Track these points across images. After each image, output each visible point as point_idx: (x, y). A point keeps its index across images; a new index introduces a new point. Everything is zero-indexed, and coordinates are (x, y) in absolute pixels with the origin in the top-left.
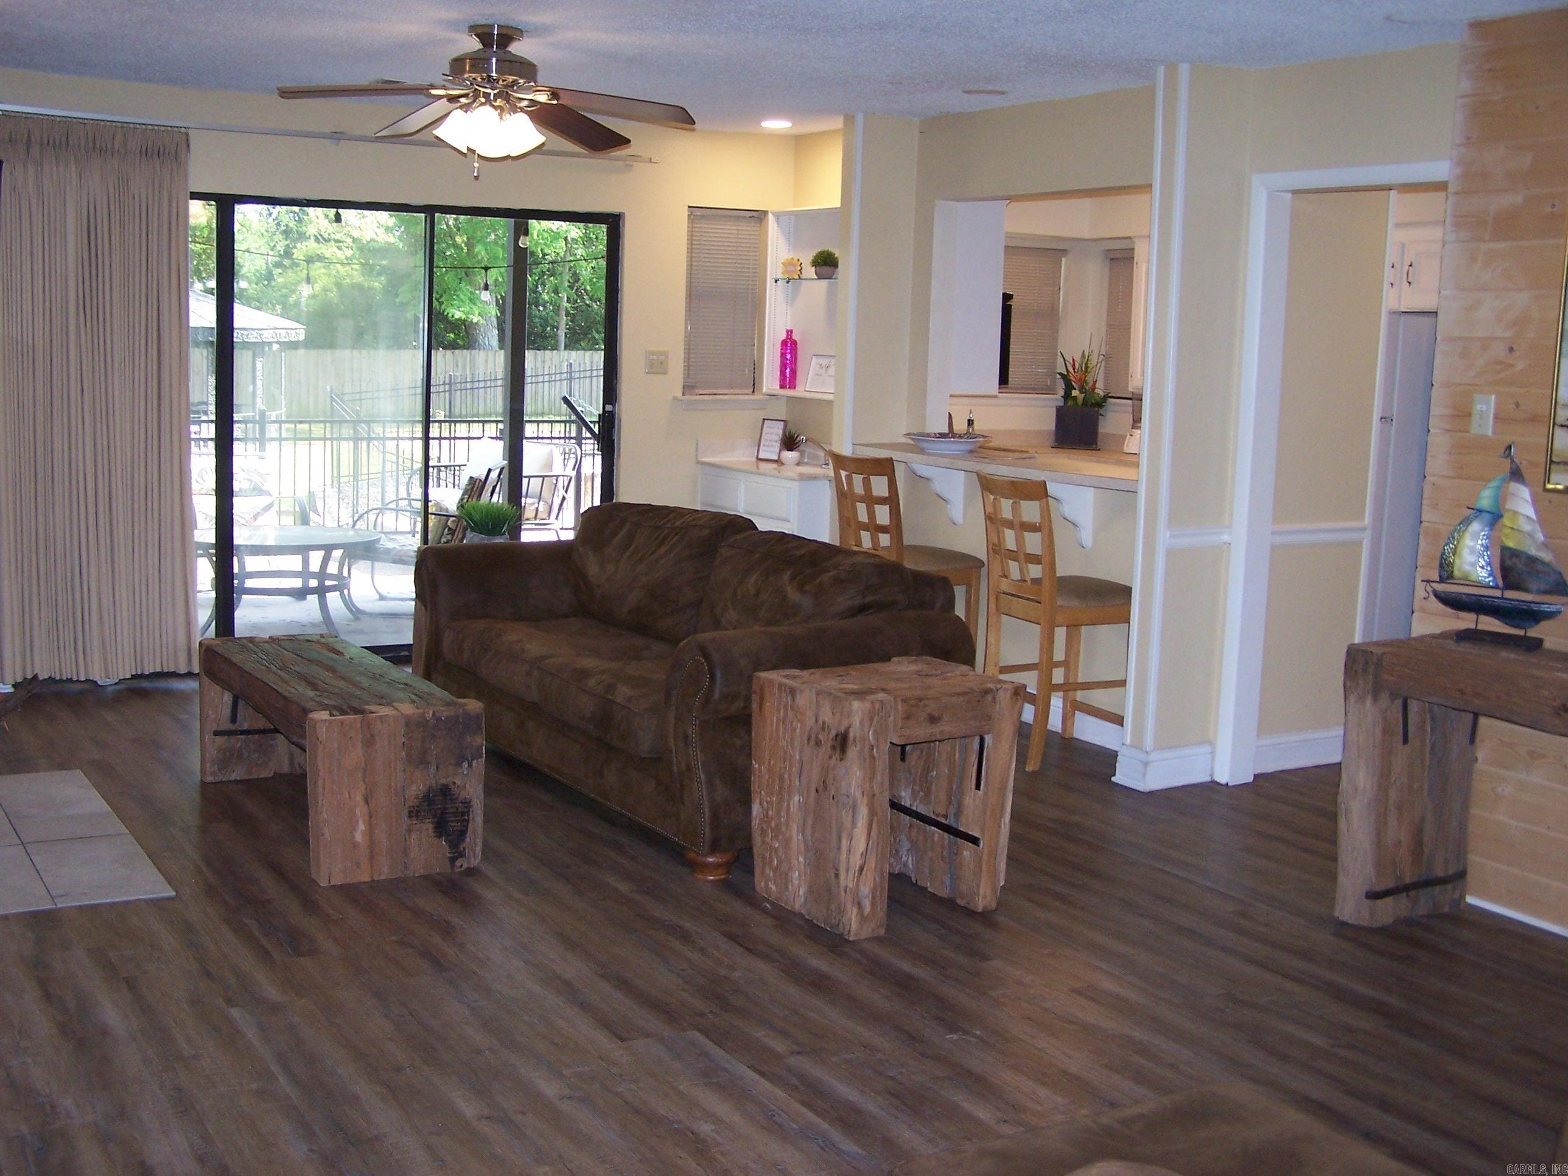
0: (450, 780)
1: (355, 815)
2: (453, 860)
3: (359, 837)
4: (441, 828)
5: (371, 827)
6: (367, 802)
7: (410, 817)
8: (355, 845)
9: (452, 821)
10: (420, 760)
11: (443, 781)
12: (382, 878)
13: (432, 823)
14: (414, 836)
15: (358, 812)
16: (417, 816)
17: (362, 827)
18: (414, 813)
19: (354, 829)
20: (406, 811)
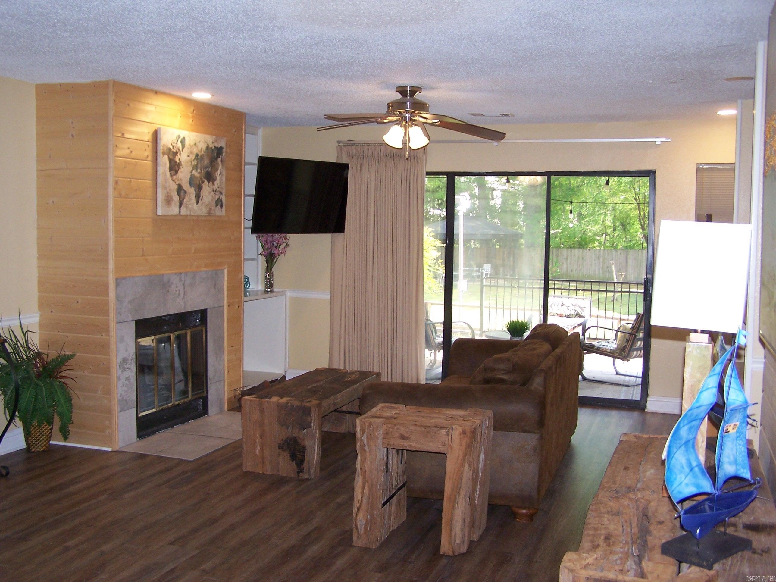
0: (297, 435)
1: (256, 442)
2: (298, 473)
3: (258, 453)
4: (293, 457)
5: (262, 450)
6: (261, 438)
7: (279, 448)
8: (256, 454)
9: (298, 455)
10: (283, 424)
11: (294, 435)
12: (267, 473)
13: (289, 453)
14: (281, 457)
15: (257, 441)
16: (282, 448)
17: (258, 448)
18: (281, 447)
19: (255, 448)
20: (277, 446)
